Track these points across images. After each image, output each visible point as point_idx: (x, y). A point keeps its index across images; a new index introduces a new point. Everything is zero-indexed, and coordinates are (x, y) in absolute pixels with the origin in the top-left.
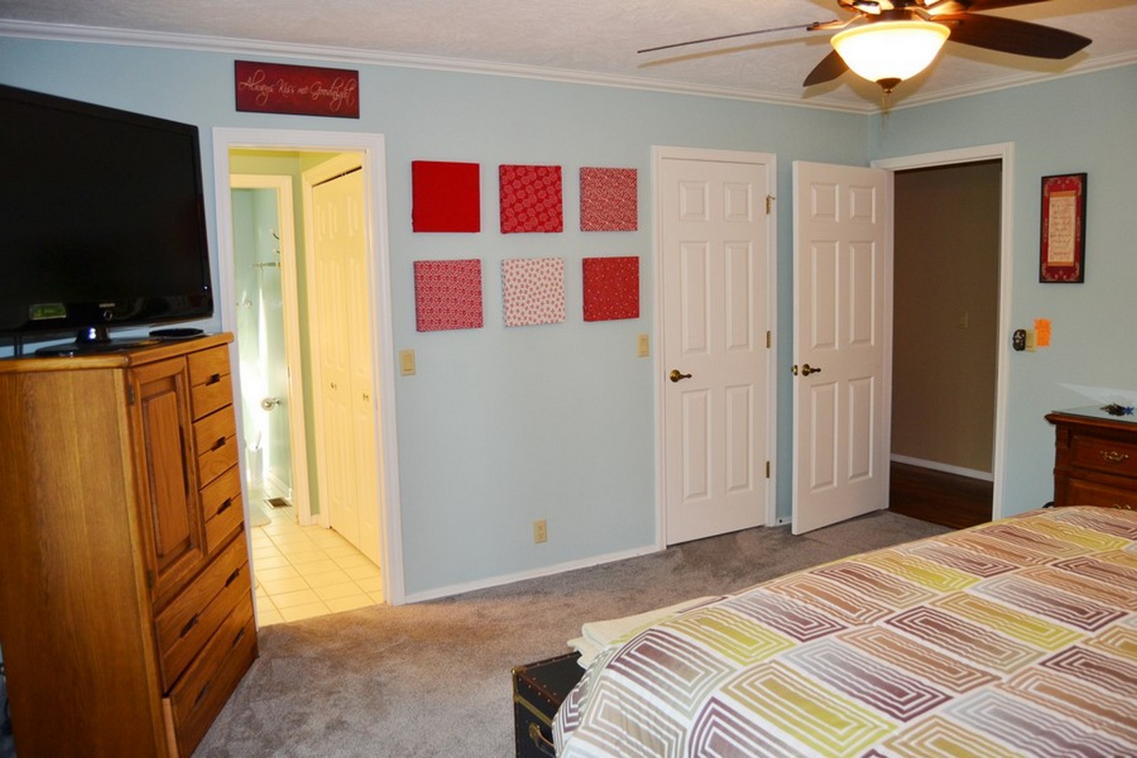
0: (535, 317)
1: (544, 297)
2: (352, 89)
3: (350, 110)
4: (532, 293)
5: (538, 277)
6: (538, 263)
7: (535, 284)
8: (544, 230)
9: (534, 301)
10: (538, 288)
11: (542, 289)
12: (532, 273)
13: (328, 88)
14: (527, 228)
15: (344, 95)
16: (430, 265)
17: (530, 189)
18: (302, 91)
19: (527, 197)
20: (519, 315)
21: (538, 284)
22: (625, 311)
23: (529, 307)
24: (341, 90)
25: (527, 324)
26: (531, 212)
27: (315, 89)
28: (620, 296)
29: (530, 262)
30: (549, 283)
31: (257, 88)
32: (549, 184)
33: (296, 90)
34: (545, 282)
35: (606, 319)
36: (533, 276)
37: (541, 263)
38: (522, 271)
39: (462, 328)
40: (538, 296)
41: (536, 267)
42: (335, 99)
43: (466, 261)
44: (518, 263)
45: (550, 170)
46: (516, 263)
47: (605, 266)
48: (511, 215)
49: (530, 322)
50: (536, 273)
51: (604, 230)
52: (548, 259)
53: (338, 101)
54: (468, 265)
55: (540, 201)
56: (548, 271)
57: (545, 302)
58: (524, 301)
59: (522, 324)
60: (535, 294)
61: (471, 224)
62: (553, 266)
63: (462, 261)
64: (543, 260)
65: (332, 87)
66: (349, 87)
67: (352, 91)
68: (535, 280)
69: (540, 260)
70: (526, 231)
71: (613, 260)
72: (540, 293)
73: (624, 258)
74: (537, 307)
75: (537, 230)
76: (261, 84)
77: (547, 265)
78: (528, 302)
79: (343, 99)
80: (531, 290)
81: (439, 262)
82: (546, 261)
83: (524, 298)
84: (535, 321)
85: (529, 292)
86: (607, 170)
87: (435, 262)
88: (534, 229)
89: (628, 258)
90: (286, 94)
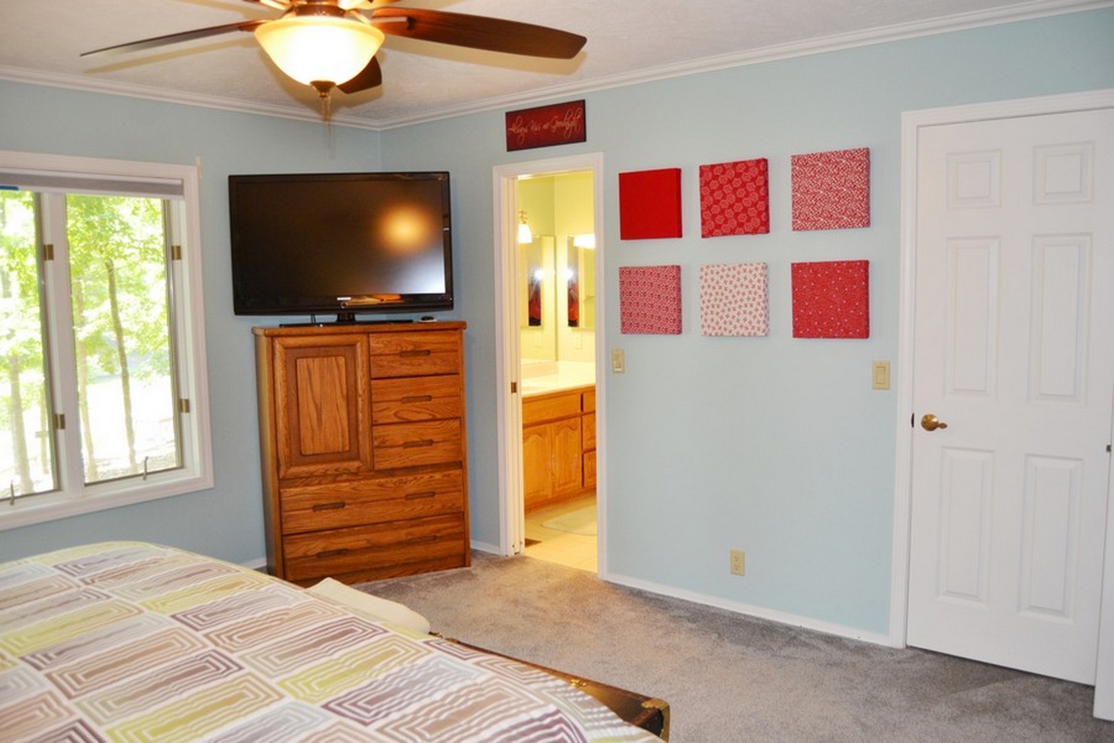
0: (730, 327)
1: (740, 307)
2: (579, 116)
3: (578, 135)
4: (727, 301)
5: (734, 284)
6: (734, 269)
7: (731, 291)
8: (743, 232)
9: (729, 310)
10: (734, 296)
11: (738, 297)
12: (728, 280)
13: (562, 120)
14: (724, 231)
15: (574, 123)
16: (630, 271)
17: (728, 189)
18: (545, 127)
19: (724, 197)
20: (713, 324)
21: (734, 292)
22: (844, 329)
23: (724, 316)
24: (571, 119)
25: (722, 335)
26: (729, 214)
27: (554, 123)
28: (836, 310)
29: (726, 268)
30: (746, 291)
31: (518, 131)
32: (748, 180)
33: (541, 127)
34: (742, 290)
35: (818, 337)
36: (728, 283)
37: (738, 269)
38: (717, 278)
39: (657, 333)
40: (733, 305)
41: (732, 273)
42: (567, 128)
43: (662, 267)
44: (713, 269)
45: (750, 165)
46: (711, 268)
47: (815, 273)
48: (709, 218)
49: (726, 333)
50: (731, 279)
51: (817, 229)
52: (746, 264)
53: (569, 130)
54: (663, 271)
55: (739, 200)
56: (745, 278)
57: (741, 312)
58: (719, 310)
59: (717, 335)
60: (730, 303)
61: (673, 229)
62: (751, 272)
63: (658, 267)
64: (740, 266)
65: (565, 119)
66: (577, 116)
67: (579, 119)
68: (731, 287)
69: (737, 265)
70: (724, 234)
71: (827, 265)
72: (736, 302)
73: (843, 262)
74: (733, 317)
75: (736, 232)
76: (520, 128)
77: (745, 271)
78: (723, 311)
79: (573, 127)
80: (727, 298)
81: (637, 268)
82: (744, 267)
83: (718, 306)
84: (730, 332)
85: (724, 301)
86: (821, 155)
87: (634, 268)
88: (733, 232)
89: (849, 263)
90: (536, 132)
